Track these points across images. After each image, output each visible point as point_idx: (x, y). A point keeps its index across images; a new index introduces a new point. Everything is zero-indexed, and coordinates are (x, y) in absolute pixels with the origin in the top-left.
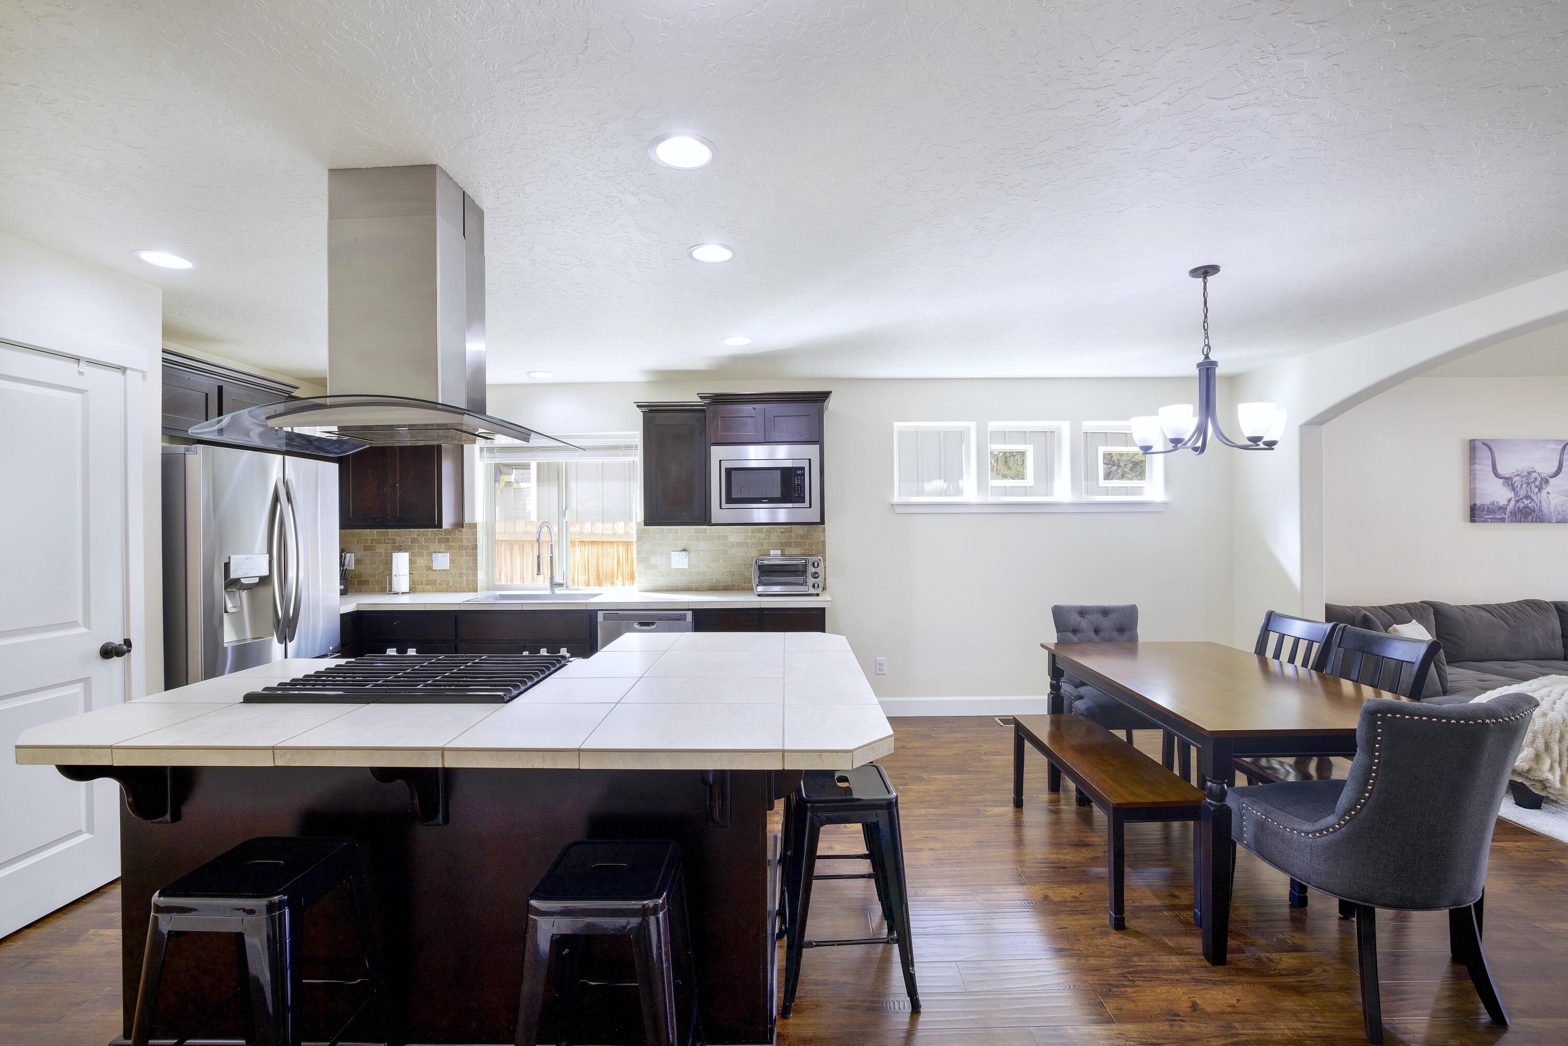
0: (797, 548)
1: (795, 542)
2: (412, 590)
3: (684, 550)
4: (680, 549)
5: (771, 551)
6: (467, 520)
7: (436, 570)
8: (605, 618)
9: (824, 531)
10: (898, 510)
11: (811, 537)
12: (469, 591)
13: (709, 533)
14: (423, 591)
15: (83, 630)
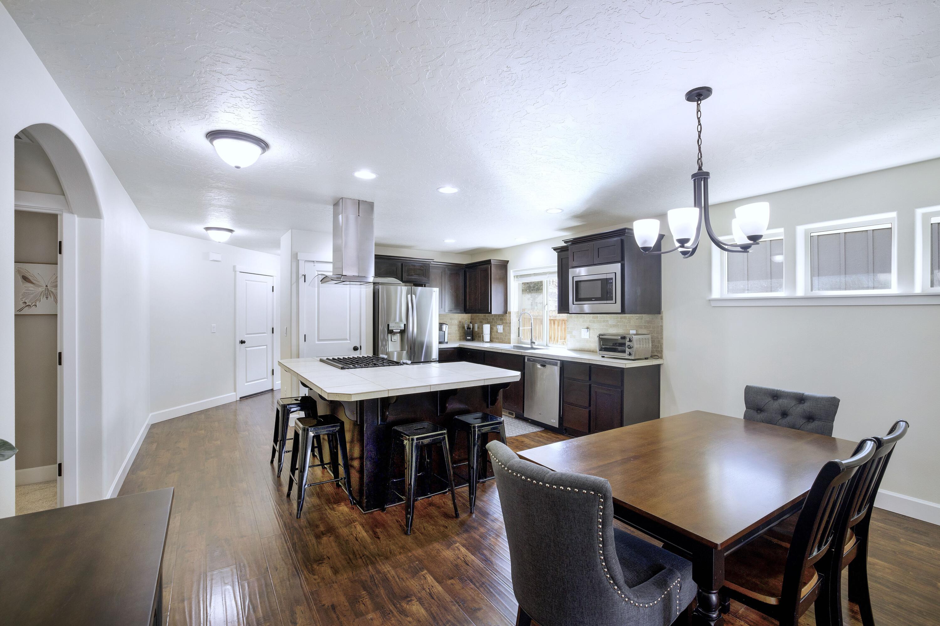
0: (645, 330)
1: (644, 326)
2: (491, 341)
3: (588, 328)
4: (586, 327)
5: (630, 331)
6: (508, 310)
7: (499, 333)
8: (529, 360)
9: (662, 319)
10: (713, 304)
11: (654, 323)
12: (508, 344)
13: (599, 319)
14: (495, 342)
15: (349, 341)
